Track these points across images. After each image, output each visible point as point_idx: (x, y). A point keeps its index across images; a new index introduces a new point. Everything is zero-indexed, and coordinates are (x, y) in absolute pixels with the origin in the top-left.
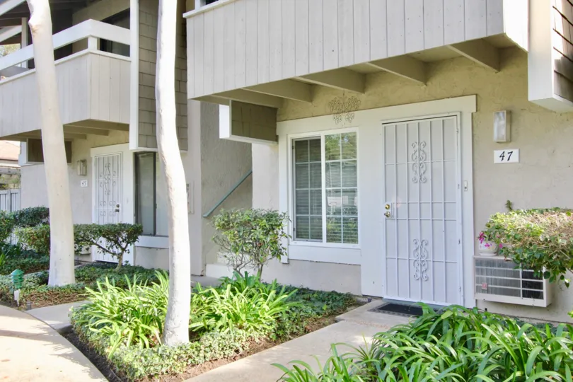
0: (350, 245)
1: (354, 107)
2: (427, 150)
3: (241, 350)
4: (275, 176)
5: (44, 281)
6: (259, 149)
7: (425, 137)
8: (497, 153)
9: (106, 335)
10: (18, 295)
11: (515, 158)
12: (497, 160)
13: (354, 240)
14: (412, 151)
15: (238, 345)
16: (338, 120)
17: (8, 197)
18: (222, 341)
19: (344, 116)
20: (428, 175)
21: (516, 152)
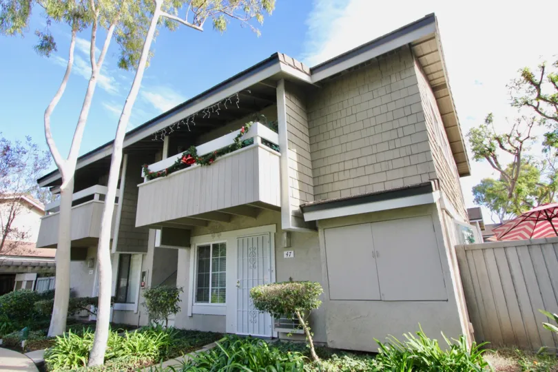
0: (222, 304)
1: (223, 230)
2: (256, 251)
3: (133, 368)
4: (188, 266)
5: (46, 334)
6: (182, 252)
7: (255, 246)
8: (285, 253)
9: (53, 363)
10: (24, 343)
11: (292, 256)
12: (285, 256)
13: (224, 302)
14: (249, 251)
15: (130, 365)
16: (214, 237)
17: (48, 281)
18: (120, 363)
19: (216, 234)
20: (256, 264)
21: (292, 252)
